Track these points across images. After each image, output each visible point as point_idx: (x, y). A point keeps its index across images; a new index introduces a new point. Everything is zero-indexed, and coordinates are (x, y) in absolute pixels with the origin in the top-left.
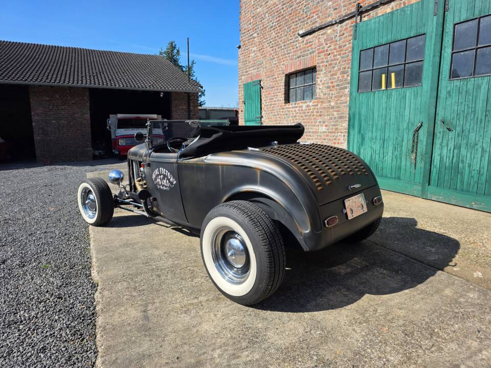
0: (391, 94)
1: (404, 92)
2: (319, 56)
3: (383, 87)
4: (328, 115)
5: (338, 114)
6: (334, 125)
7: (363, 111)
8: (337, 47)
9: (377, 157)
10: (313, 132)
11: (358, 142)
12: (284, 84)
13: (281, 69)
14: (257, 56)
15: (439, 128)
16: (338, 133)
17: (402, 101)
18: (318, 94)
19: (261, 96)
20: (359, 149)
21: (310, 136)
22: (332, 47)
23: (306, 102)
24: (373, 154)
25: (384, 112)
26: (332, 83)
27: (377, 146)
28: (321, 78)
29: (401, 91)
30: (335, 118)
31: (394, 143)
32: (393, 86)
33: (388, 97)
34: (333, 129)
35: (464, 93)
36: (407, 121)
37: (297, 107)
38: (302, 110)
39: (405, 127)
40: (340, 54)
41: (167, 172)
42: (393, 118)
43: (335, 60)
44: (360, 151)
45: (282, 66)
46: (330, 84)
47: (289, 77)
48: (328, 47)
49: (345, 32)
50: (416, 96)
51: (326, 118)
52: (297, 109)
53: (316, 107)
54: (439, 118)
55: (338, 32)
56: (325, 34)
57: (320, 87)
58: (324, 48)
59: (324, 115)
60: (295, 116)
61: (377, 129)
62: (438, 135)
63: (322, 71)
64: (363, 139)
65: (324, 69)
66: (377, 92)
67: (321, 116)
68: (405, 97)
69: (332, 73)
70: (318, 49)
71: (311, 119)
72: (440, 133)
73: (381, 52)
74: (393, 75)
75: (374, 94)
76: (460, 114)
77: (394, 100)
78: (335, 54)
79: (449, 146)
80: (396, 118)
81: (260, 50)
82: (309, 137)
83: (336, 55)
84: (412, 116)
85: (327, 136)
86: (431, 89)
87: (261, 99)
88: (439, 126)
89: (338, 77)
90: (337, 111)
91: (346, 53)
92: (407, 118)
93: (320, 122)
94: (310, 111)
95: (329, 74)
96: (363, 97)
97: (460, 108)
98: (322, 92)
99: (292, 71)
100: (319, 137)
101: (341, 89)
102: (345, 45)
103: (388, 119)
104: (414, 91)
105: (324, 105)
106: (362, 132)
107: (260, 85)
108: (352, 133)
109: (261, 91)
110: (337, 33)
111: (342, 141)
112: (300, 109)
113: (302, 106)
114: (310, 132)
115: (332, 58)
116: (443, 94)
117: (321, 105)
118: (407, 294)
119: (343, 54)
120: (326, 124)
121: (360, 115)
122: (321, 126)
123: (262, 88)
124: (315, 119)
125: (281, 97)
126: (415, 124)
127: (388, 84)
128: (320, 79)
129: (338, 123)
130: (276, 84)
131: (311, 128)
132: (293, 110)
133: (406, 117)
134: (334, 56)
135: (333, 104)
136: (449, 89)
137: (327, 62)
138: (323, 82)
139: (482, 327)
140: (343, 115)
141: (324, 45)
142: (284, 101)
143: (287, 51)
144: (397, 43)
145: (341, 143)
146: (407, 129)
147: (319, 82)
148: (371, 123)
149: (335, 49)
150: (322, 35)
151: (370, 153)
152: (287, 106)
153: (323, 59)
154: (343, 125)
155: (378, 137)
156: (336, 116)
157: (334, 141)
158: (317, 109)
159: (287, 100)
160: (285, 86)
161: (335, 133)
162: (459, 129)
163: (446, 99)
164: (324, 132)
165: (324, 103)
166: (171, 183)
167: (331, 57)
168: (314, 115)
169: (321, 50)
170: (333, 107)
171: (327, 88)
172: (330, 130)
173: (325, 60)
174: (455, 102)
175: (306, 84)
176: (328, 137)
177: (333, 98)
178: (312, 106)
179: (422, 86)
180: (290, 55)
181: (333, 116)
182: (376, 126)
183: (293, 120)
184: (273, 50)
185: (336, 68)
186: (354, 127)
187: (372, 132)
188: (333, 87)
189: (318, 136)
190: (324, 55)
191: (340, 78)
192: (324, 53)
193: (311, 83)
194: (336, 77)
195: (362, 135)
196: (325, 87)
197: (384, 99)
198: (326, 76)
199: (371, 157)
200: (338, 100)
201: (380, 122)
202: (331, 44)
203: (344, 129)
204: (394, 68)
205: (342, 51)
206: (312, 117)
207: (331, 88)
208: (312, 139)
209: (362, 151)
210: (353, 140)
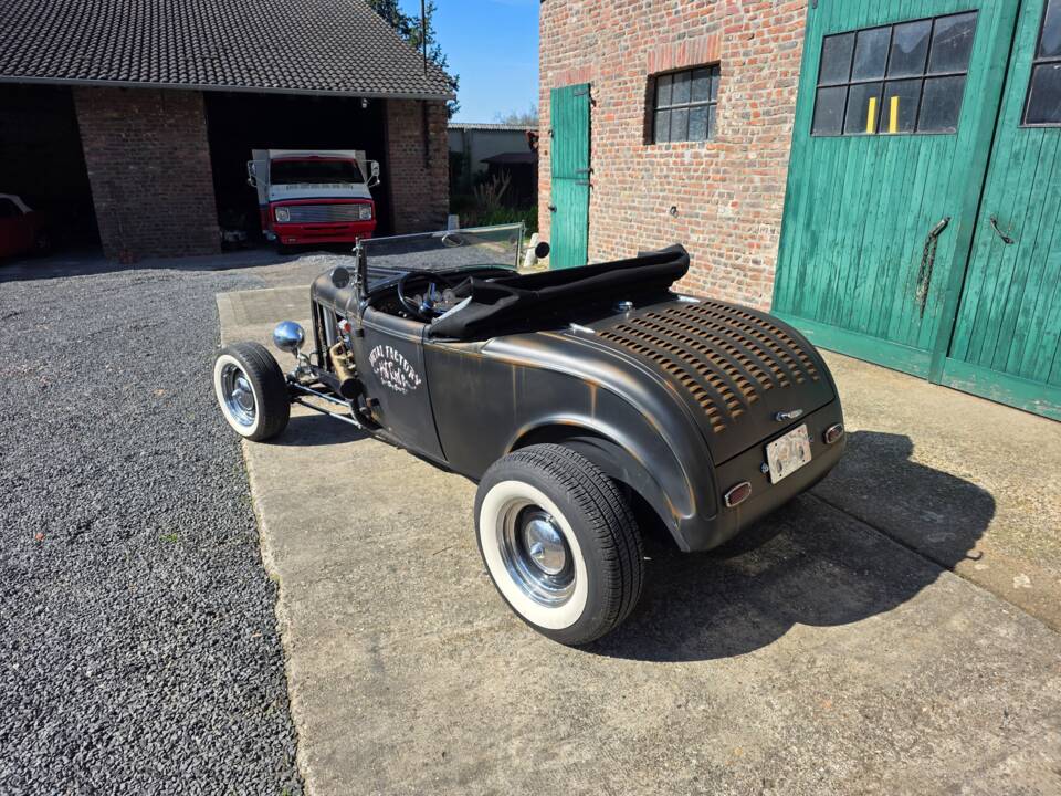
0: (886, 145)
1: (915, 144)
2: (728, 40)
3: (870, 129)
4: (740, 181)
5: (763, 181)
6: (753, 205)
7: (820, 180)
8: (772, 20)
9: (842, 284)
10: (704, 217)
11: (802, 247)
12: (644, 99)
13: (637, 62)
14: (583, 26)
15: (985, 234)
16: (759, 223)
17: (909, 165)
18: (720, 131)
19: (590, 122)
20: (804, 265)
21: (698, 224)
22: (760, 20)
23: (692, 146)
24: (833, 277)
25: (866, 187)
26: (754, 105)
27: (844, 262)
28: (730, 92)
29: (910, 140)
30: (755, 189)
31: (883, 258)
32: (893, 128)
33: (879, 152)
34: (749, 213)
35: (1049, 160)
36: (916, 212)
37: (671, 155)
38: (682, 163)
39: (909, 226)
40: (776, 39)
41: (401, 358)
42: (884, 200)
43: (763, 51)
44: (805, 269)
45: (642, 55)
46: (749, 110)
47: (655, 81)
48: (751, 19)
50: (941, 156)
51: (735, 186)
52: (671, 160)
53: (715, 160)
54: (987, 212)
57: (727, 114)
58: (741, 19)
59: (732, 180)
60: (666, 177)
61: (846, 223)
62: (981, 248)
63: (732, 75)
64: (815, 241)
65: (737, 70)
66: (853, 139)
67: (724, 180)
68: (916, 157)
69: (755, 82)
70: (727, 22)
71: (702, 186)
72: (985, 245)
73: (872, 43)
74: (894, 101)
75: (848, 144)
76: (1033, 207)
77: (890, 162)
78: (766, 36)
79: (1003, 275)
80: (892, 202)
81: (590, 10)
82: (696, 228)
83: (767, 41)
84: (927, 200)
85: (736, 227)
86: (977, 145)
87: (590, 129)
88: (985, 231)
89: (770, 94)
90: (761, 173)
91: (790, 38)
92: (915, 205)
93: (721, 195)
94: (701, 167)
95: (749, 85)
96: (822, 148)
97: (1037, 194)
98: (730, 125)
99: (664, 69)
100: (718, 229)
101: (775, 122)
102: (790, 18)
103: (873, 201)
104: (938, 145)
105: (734, 157)
106: (813, 227)
107: (590, 96)
108: (790, 226)
109: (590, 111)
111: (768, 243)
112: (678, 160)
113: (682, 155)
114: (698, 215)
115: (758, 45)
116: (1002, 156)
117: (726, 156)
118: (876, 624)
119: (785, 39)
120: (735, 200)
121: (811, 187)
122: (723, 203)
123: (594, 102)
124: (710, 186)
125: (637, 128)
126: (933, 221)
127: (882, 121)
128: (728, 93)
129: (761, 200)
130: (624, 97)
131: (700, 208)
132: (662, 161)
133: (914, 199)
134: (764, 41)
135: (752, 156)
136: (1017, 147)
137: (746, 54)
138: (733, 101)
139: (1015, 704)
140: (774, 184)
141: (742, 13)
142: (642, 139)
143: (654, 19)
144: (912, 25)
145: (766, 247)
146: (912, 229)
147: (724, 100)
148: (835, 208)
149: (766, 25)
151: (826, 275)
152: (649, 151)
153: (736, 46)
154: (773, 207)
155: (848, 242)
156: (759, 184)
157: (750, 240)
158: (717, 164)
159: (650, 136)
160: (647, 102)
161: (753, 222)
162: (1027, 240)
163: (1008, 169)
164: (729, 219)
165: (732, 153)
166: (412, 382)
167: (754, 44)
168: (708, 179)
169: (733, 24)
170: (752, 164)
171: (743, 118)
172: (742, 216)
173: (742, 50)
174: (1028, 179)
175: (694, 103)
176: (737, 231)
177: (754, 142)
178: (706, 156)
179: (957, 133)
180: (661, 29)
181: (751, 185)
182: (847, 216)
183: (661, 184)
184: (620, 14)
185: (766, 72)
186: (796, 214)
187: (836, 229)
188: (757, 115)
189: (714, 226)
190: (741, 37)
191: (774, 97)
192: (739, 34)
193: (707, 101)
194: (764, 92)
195: (813, 233)
196: (738, 114)
197: (869, 158)
198: (740, 89)
199: (829, 284)
200: (766, 147)
201: (855, 208)
202: (758, 13)
203: (774, 217)
204: (898, 85)
205: (782, 31)
206: (705, 183)
207: (752, 119)
208: (702, 232)
209: (810, 269)
210: (793, 243)
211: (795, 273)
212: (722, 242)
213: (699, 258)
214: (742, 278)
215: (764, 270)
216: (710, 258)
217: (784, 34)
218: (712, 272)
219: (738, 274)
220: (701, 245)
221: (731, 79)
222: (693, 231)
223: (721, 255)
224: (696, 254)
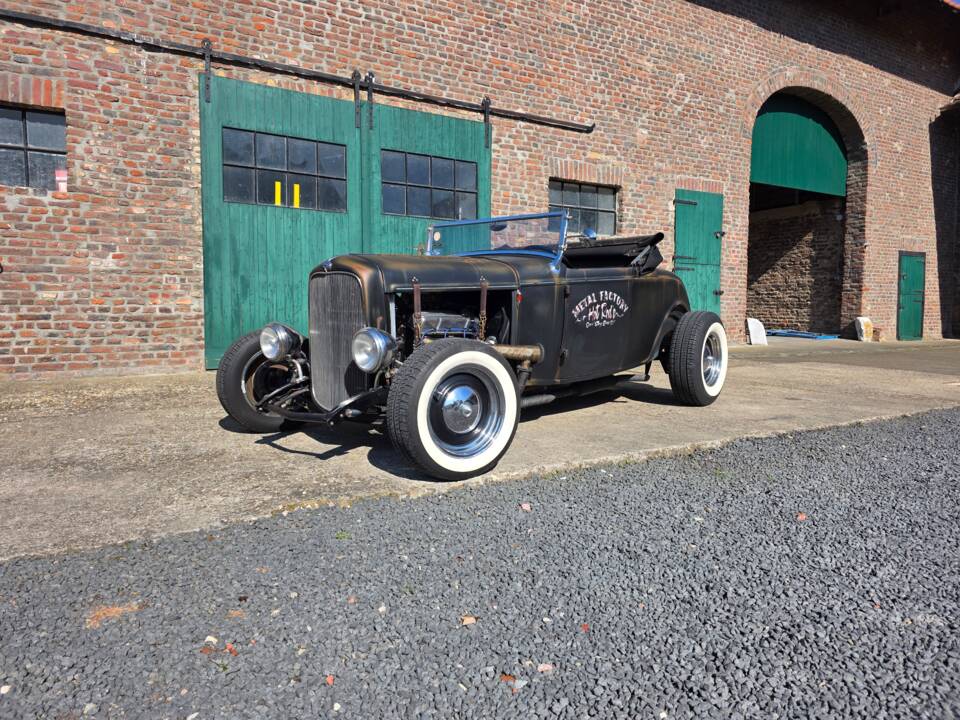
0: (299, 215)
2: (74, 92)
3: (278, 201)
4: (122, 234)
6: (150, 258)
7: (242, 237)
8: (142, 93)
10: (60, 271)
11: (233, 290)
16: (161, 274)
17: (319, 230)
20: (238, 304)
21: (54, 279)
22: (125, 88)
23: (20, 192)
24: (271, 310)
25: (288, 243)
26: (131, 164)
27: (279, 298)
28: (89, 145)
29: (313, 213)
30: (150, 242)
32: (297, 203)
34: (144, 265)
35: (400, 232)
40: (152, 112)
43: (135, 118)
44: (240, 308)
46: (122, 166)
48: (111, 84)
49: (165, 73)
51: (117, 239)
53: (70, 211)
55: (144, 63)
56: (95, 50)
57: (88, 166)
58: (94, 79)
59: (108, 232)
61: (275, 269)
63: (90, 128)
64: (246, 285)
65: (96, 125)
66: (269, 208)
67: (94, 232)
68: (322, 225)
69: (128, 142)
70: (70, 74)
71: (52, 238)
73: (271, 144)
74: (297, 188)
75: (264, 212)
77: (305, 226)
78: (136, 105)
80: (312, 253)
83: (139, 110)
85: (124, 280)
90: (156, 228)
93: (91, 247)
94: (44, 217)
95: (119, 144)
98: (95, 177)
100: (92, 284)
101: (166, 184)
102: (169, 100)
103: (296, 253)
104: (337, 219)
106: (241, 273)
108: (215, 273)
110: (139, 64)
111: (178, 291)
114: (50, 270)
115: (126, 109)
116: (377, 228)
117: (92, 209)
119: (163, 114)
120: (118, 252)
122: (98, 255)
124: (68, 238)
127: (287, 198)
128: (84, 145)
129: (159, 253)
131: (51, 261)
134: (134, 109)
135: (138, 210)
137: (108, 114)
138: (96, 154)
140: (174, 238)
141: (96, 74)
144: (301, 141)
145: (176, 295)
147: (80, 149)
148: (262, 257)
149: (135, 95)
150: (82, 46)
151: (263, 310)
153: (92, 102)
154: (180, 258)
155: (280, 283)
156: (154, 238)
157: (151, 291)
158: (76, 215)
161: (153, 273)
163: (381, 236)
164: (113, 271)
165: (104, 205)
167: (120, 107)
169: (80, 79)
170: (139, 218)
171: (116, 173)
172: (134, 268)
173: (101, 108)
176: (127, 283)
177: (137, 199)
178: (52, 204)
179: (347, 213)
181: (143, 238)
182: (274, 264)
185: (141, 136)
186: (219, 263)
187: (266, 273)
188: (136, 174)
189: (85, 280)
190: (97, 96)
191: (158, 161)
192: (96, 92)
193: (22, 145)
194: (145, 155)
195: (243, 278)
196: (109, 169)
197: (286, 222)
198: (104, 144)
199: (268, 316)
200: (156, 205)
201: (282, 258)
202: (121, 81)
203: (181, 267)
204: (300, 178)
205: (160, 107)
206: (57, 235)
207: (129, 175)
208: (63, 288)
209: (245, 307)
210: (221, 288)
211: (228, 312)
212: (107, 295)
213: (58, 318)
214: (144, 329)
215: (179, 316)
216: (85, 316)
217: (162, 111)
218: (92, 329)
219: (139, 326)
220: (61, 303)
221: (89, 132)
222: (40, 288)
223: (106, 310)
224: (53, 313)
